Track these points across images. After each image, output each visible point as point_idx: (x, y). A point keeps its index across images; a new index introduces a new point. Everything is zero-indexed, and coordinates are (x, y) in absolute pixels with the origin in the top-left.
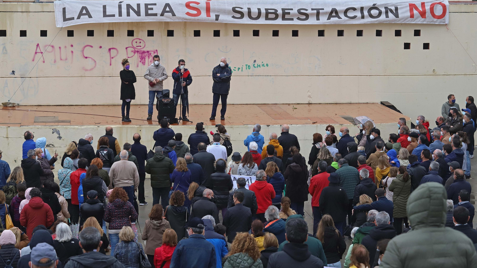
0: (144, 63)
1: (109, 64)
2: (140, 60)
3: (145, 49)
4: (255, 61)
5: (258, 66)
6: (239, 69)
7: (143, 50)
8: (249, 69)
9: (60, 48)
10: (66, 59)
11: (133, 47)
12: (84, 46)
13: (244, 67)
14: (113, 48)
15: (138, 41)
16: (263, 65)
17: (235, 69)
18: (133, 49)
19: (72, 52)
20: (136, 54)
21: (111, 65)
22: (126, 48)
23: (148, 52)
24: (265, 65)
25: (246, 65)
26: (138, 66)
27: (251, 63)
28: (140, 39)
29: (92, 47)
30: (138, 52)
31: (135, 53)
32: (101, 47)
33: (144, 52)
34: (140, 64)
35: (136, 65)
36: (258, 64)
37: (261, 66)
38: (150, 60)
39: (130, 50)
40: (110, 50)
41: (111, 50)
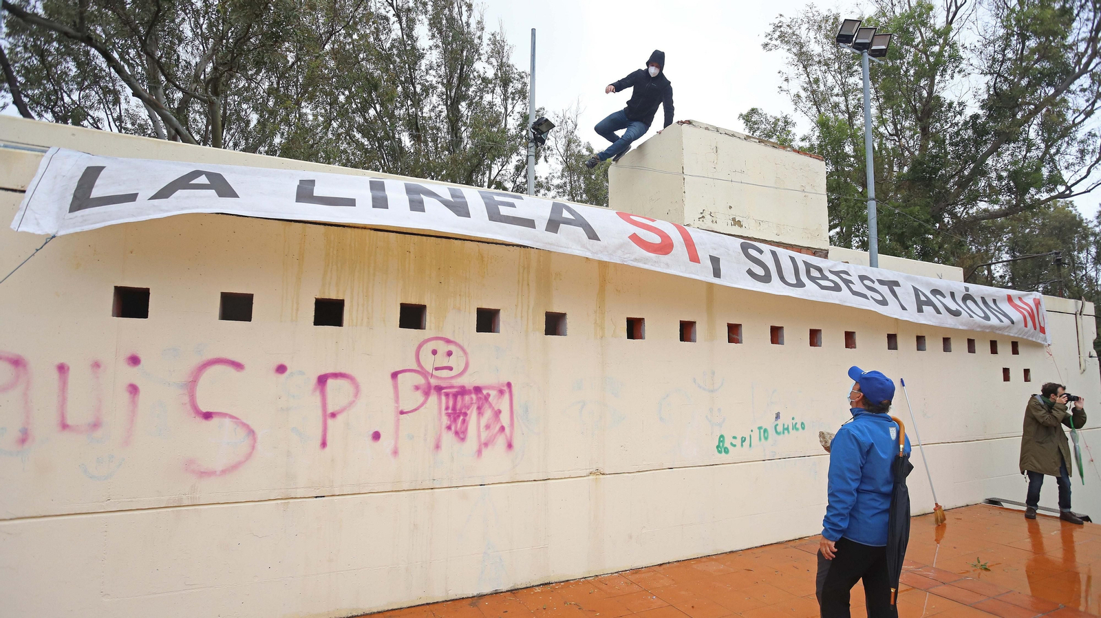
0: (461, 435)
1: (319, 442)
2: (445, 421)
3: (468, 381)
4: (778, 416)
5: (784, 429)
6: (743, 440)
7: (459, 382)
8: (766, 438)
9: (62, 369)
10: (96, 425)
11: (422, 372)
12: (197, 360)
13: (755, 435)
14: (336, 375)
15: (442, 348)
16: (795, 427)
17: (734, 442)
18: (420, 380)
19: (134, 389)
20: (433, 398)
21: (324, 444)
22: (395, 375)
23: (478, 390)
24: (799, 426)
25: (760, 428)
26: (438, 447)
27: (769, 423)
28: (448, 341)
29: (238, 366)
30: (439, 389)
31: (427, 394)
32: (281, 369)
33: (463, 391)
34: (448, 438)
35: (431, 443)
36: (784, 425)
37: (790, 428)
38: (484, 421)
39: (407, 381)
40: (322, 380)
41: (330, 382)
